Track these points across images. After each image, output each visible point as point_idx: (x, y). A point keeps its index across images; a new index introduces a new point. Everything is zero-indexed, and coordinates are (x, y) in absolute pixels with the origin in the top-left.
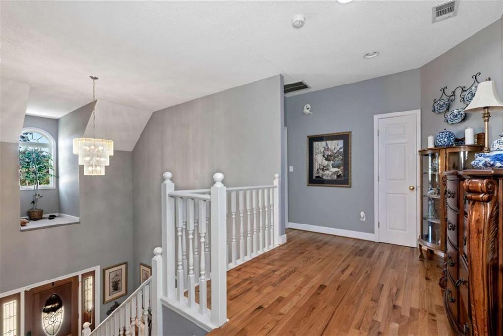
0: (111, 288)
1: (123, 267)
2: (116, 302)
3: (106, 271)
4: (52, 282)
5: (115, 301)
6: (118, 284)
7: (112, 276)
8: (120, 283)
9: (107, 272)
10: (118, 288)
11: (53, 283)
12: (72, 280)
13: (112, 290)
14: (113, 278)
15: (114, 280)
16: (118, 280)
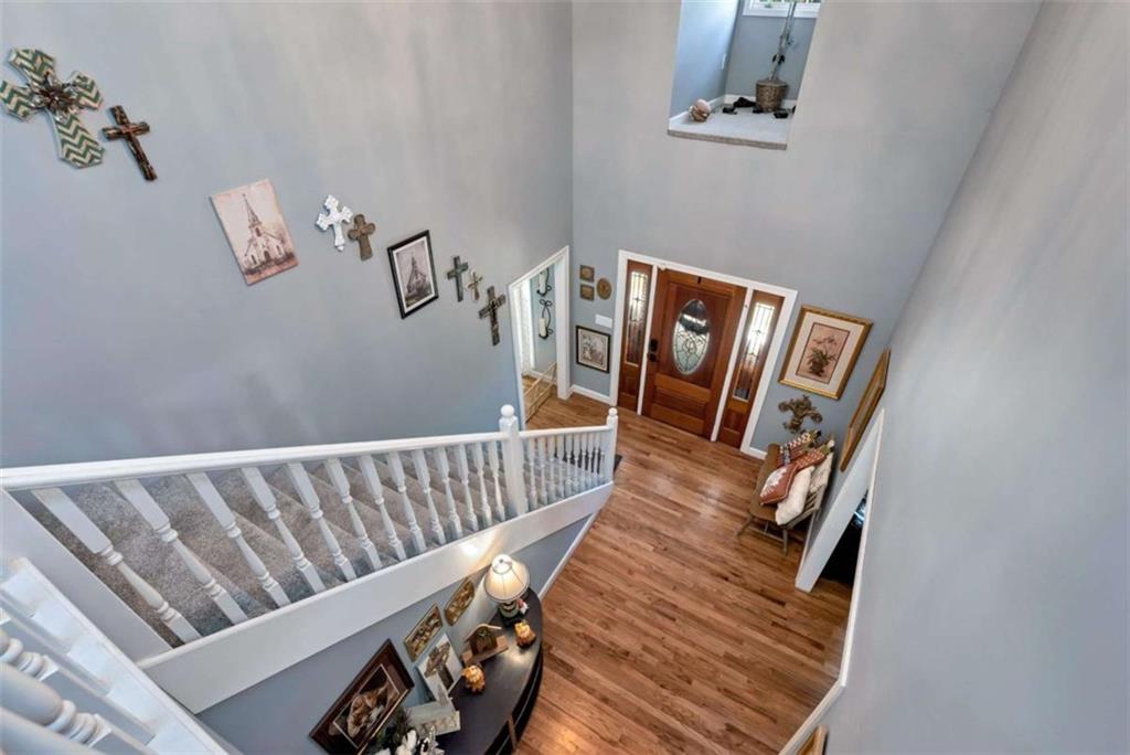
0: (806, 360)
1: (857, 331)
2: (806, 398)
3: (808, 314)
4: (700, 275)
5: (807, 395)
6: (827, 364)
7: (820, 334)
8: (832, 363)
9: (809, 318)
10: (822, 371)
11: (700, 278)
12: (733, 291)
13: (806, 365)
14: (819, 343)
15: (820, 348)
16: (830, 353)
